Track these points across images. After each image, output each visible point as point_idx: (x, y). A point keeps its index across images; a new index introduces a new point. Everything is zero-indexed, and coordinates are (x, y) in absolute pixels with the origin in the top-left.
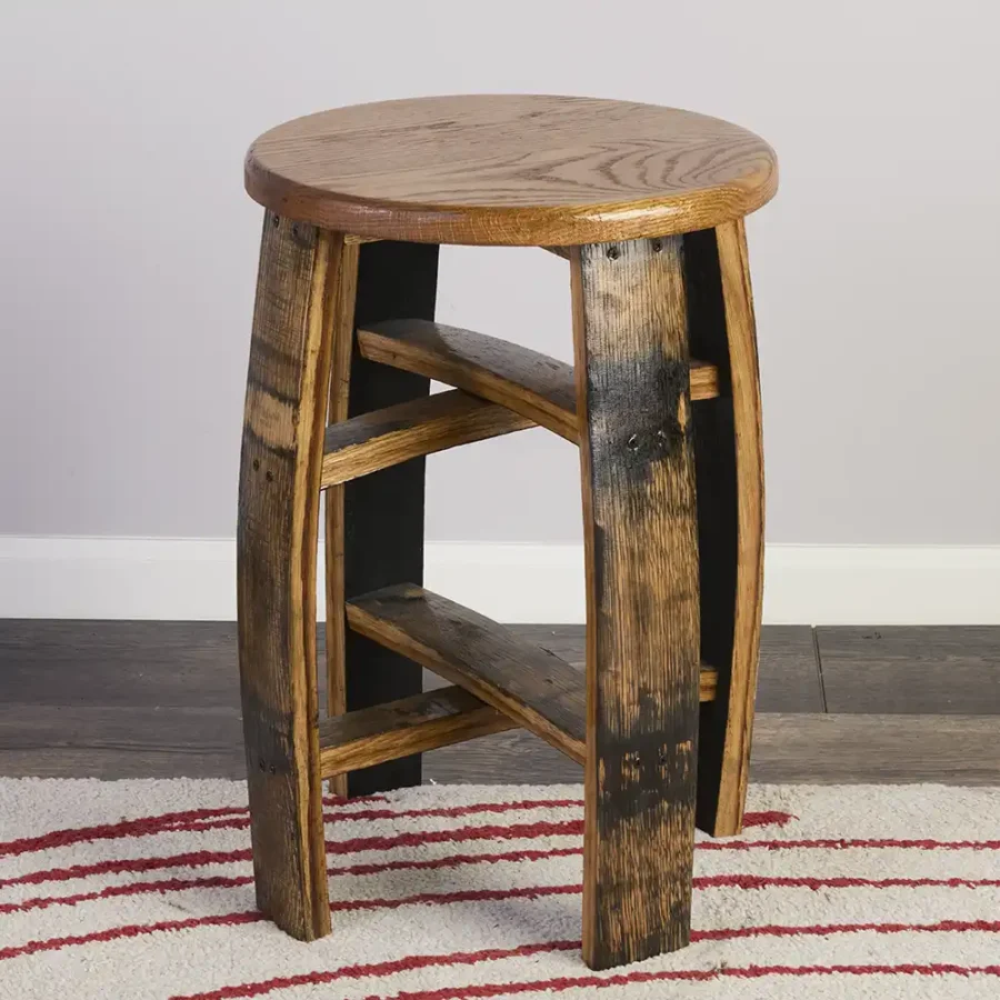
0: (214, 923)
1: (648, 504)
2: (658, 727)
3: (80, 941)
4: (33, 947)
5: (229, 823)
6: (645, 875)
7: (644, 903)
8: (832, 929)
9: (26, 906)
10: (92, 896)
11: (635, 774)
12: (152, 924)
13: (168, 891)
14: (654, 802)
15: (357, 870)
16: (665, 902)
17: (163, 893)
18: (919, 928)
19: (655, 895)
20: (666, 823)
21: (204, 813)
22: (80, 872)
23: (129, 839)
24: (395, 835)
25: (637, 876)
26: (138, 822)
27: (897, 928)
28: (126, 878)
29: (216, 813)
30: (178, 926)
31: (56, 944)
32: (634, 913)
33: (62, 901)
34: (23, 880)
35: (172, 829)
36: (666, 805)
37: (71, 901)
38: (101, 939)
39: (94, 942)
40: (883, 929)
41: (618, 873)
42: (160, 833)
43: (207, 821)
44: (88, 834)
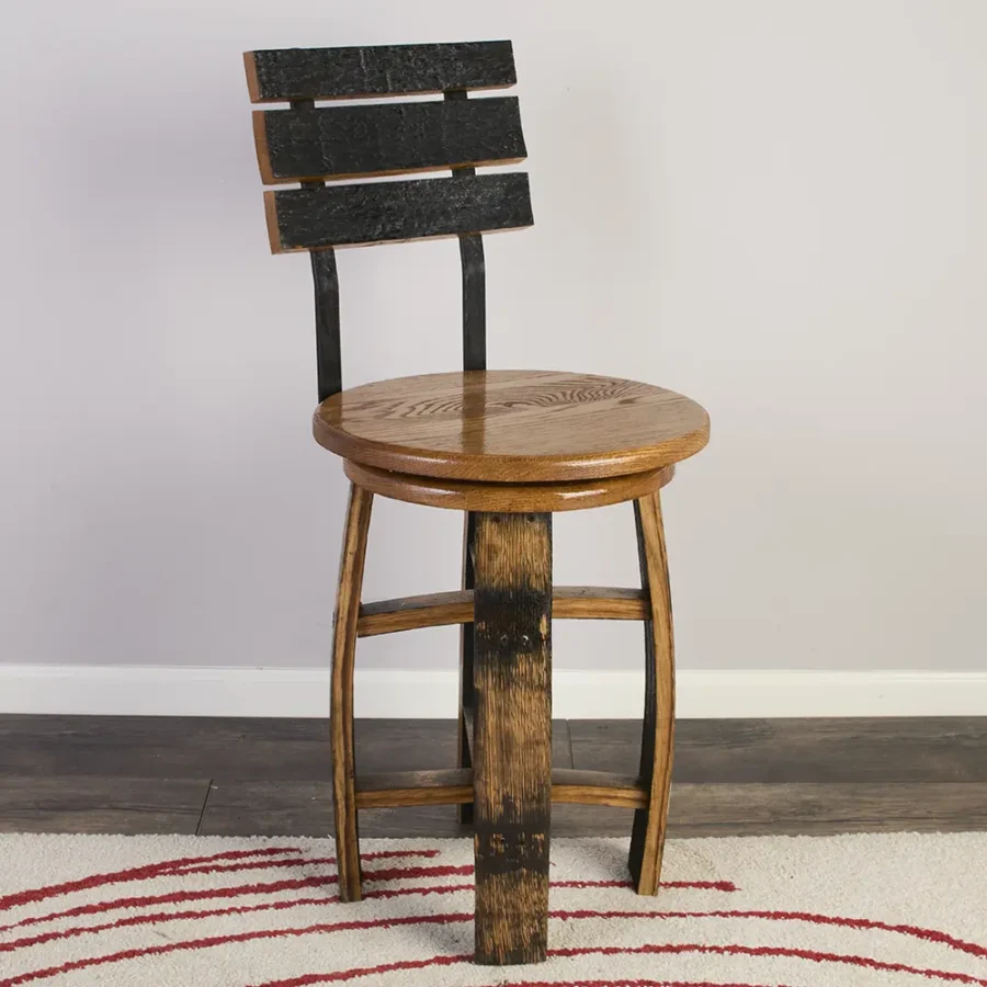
0: (185, 947)
1: (513, 681)
2: (518, 821)
3: (98, 961)
4: (68, 967)
5: (200, 869)
6: (510, 911)
7: (510, 928)
8: (575, 952)
9: (67, 935)
10: (109, 926)
11: (501, 848)
12: (144, 949)
13: (157, 922)
14: (516, 867)
15: (279, 906)
16: (526, 931)
17: (154, 924)
18: (629, 950)
19: (518, 925)
20: (525, 883)
21: (186, 861)
22: (104, 907)
23: (137, 882)
24: (303, 878)
25: (504, 911)
26: (144, 869)
27: (615, 951)
28: (133, 912)
29: (193, 861)
30: (161, 950)
31: (82, 964)
32: (502, 934)
33: (90, 930)
34: (67, 914)
35: (165, 874)
36: (525, 871)
37: (95, 930)
38: (111, 961)
39: (107, 962)
40: (607, 951)
41: (490, 907)
42: (158, 877)
43: (187, 868)
44: (112, 878)
